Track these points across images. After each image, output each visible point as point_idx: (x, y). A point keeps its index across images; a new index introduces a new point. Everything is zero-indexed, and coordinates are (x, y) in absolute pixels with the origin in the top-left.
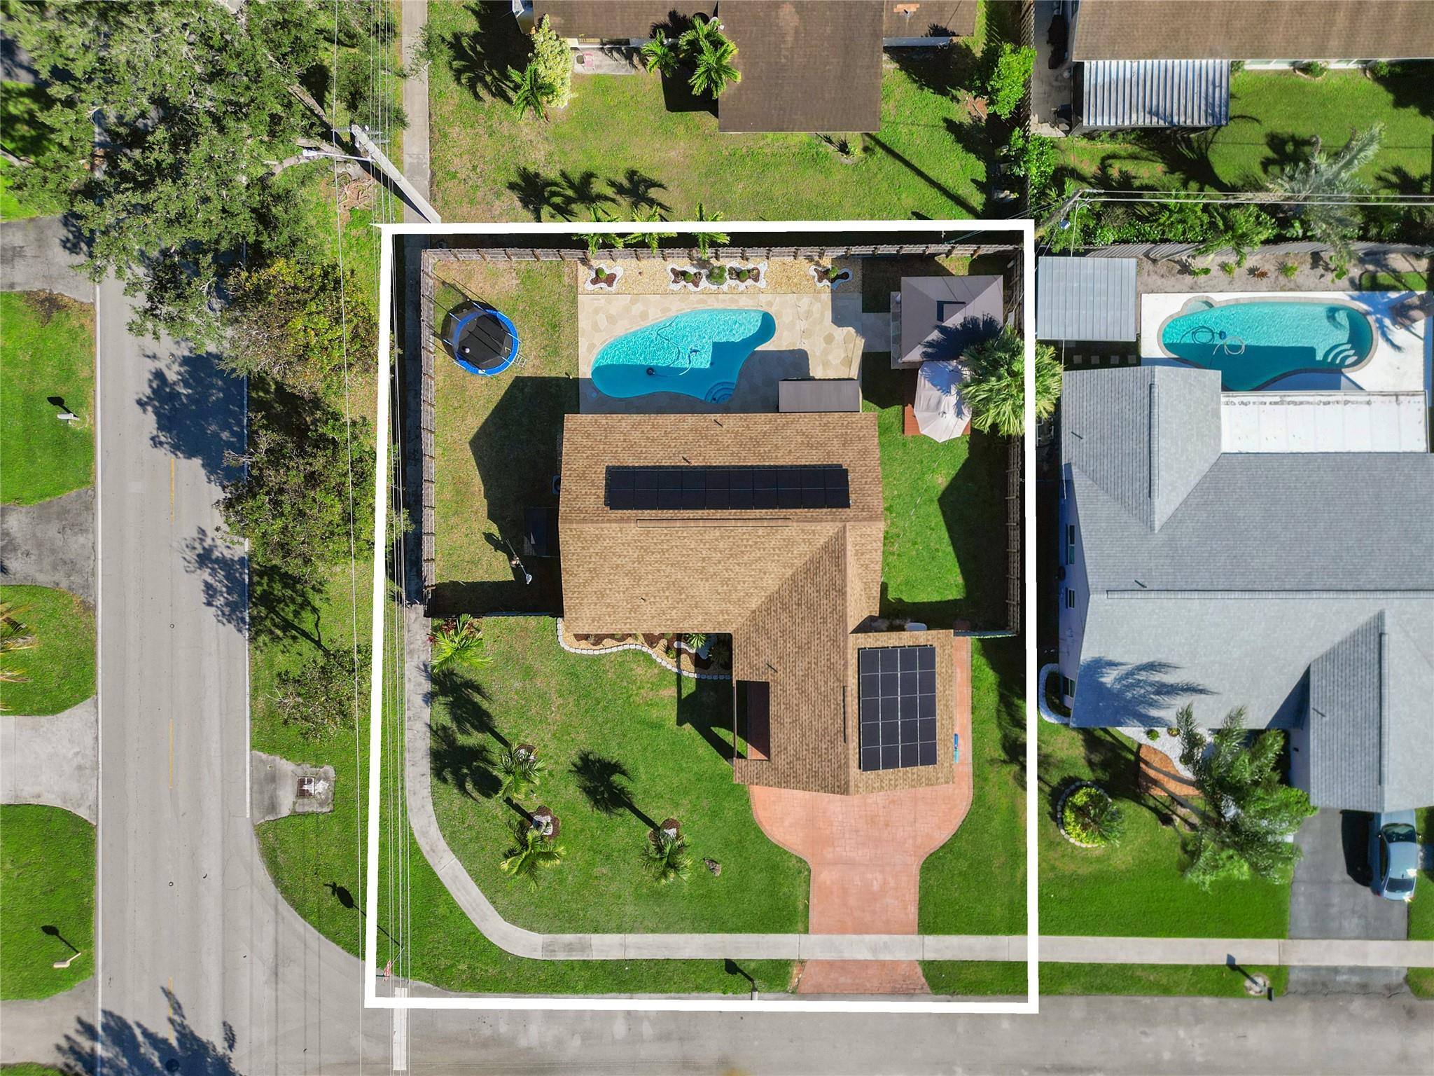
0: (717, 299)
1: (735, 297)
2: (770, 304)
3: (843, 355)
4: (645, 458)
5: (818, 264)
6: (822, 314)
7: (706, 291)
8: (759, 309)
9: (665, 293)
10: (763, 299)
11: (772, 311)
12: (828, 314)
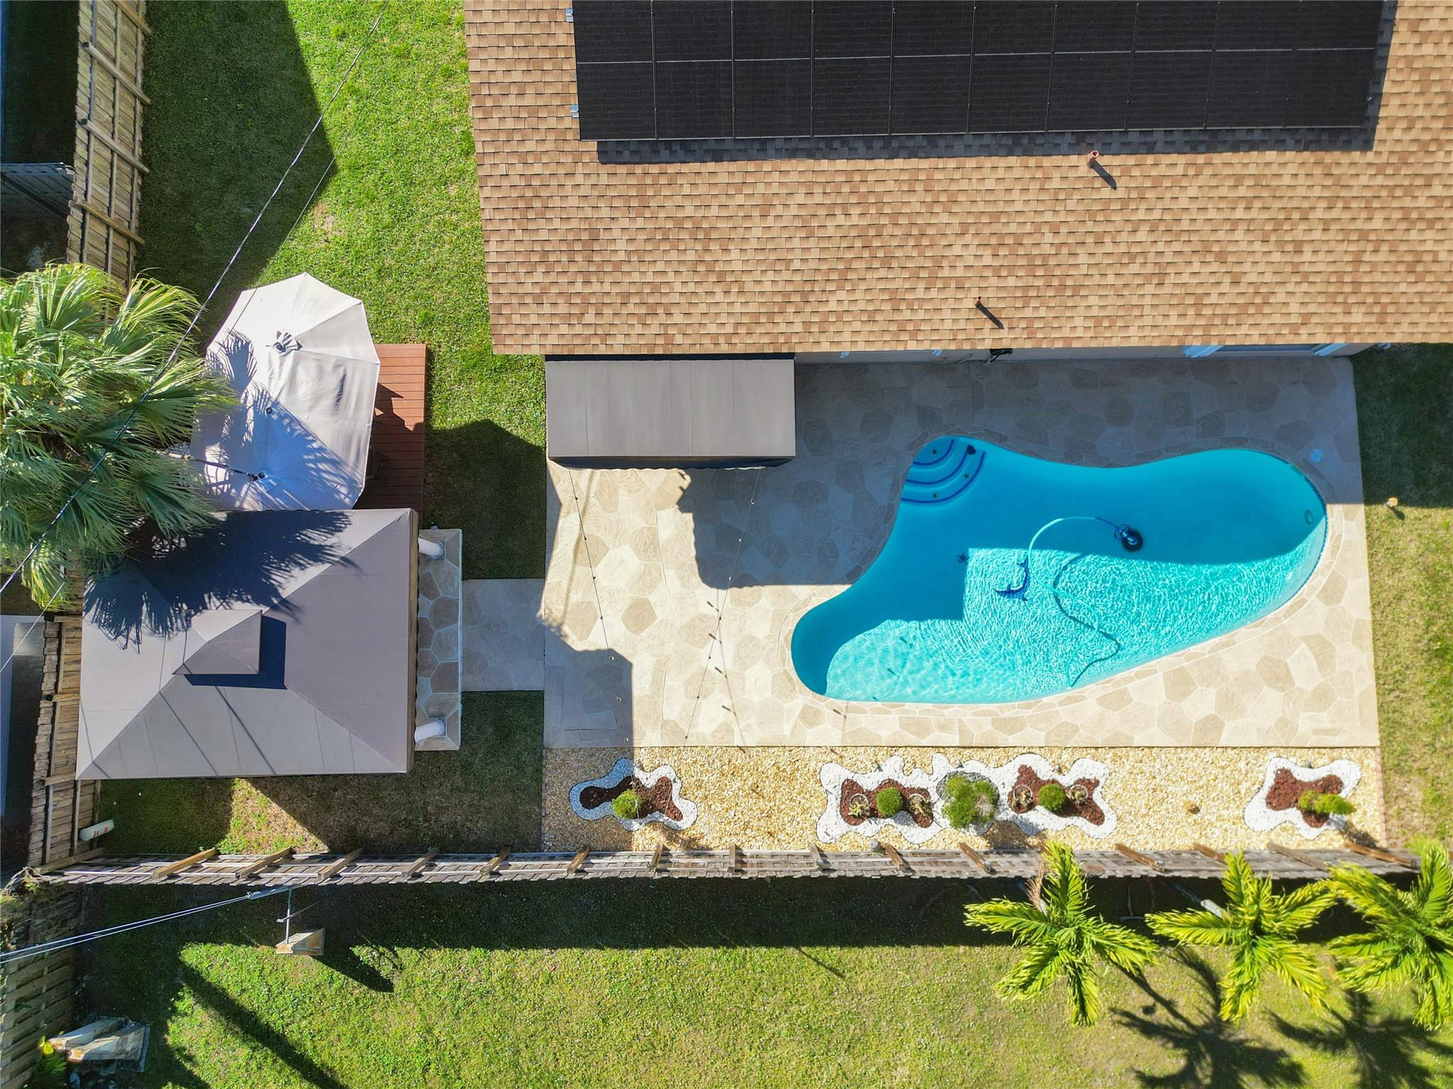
0: (963, 731)
1: (911, 739)
2: (809, 716)
3: (599, 570)
4: (1239, 179)
5: (672, 834)
6: (658, 684)
7: (996, 755)
8: (841, 704)
9: (1116, 749)
10: (829, 732)
11: (804, 696)
12: (640, 686)
